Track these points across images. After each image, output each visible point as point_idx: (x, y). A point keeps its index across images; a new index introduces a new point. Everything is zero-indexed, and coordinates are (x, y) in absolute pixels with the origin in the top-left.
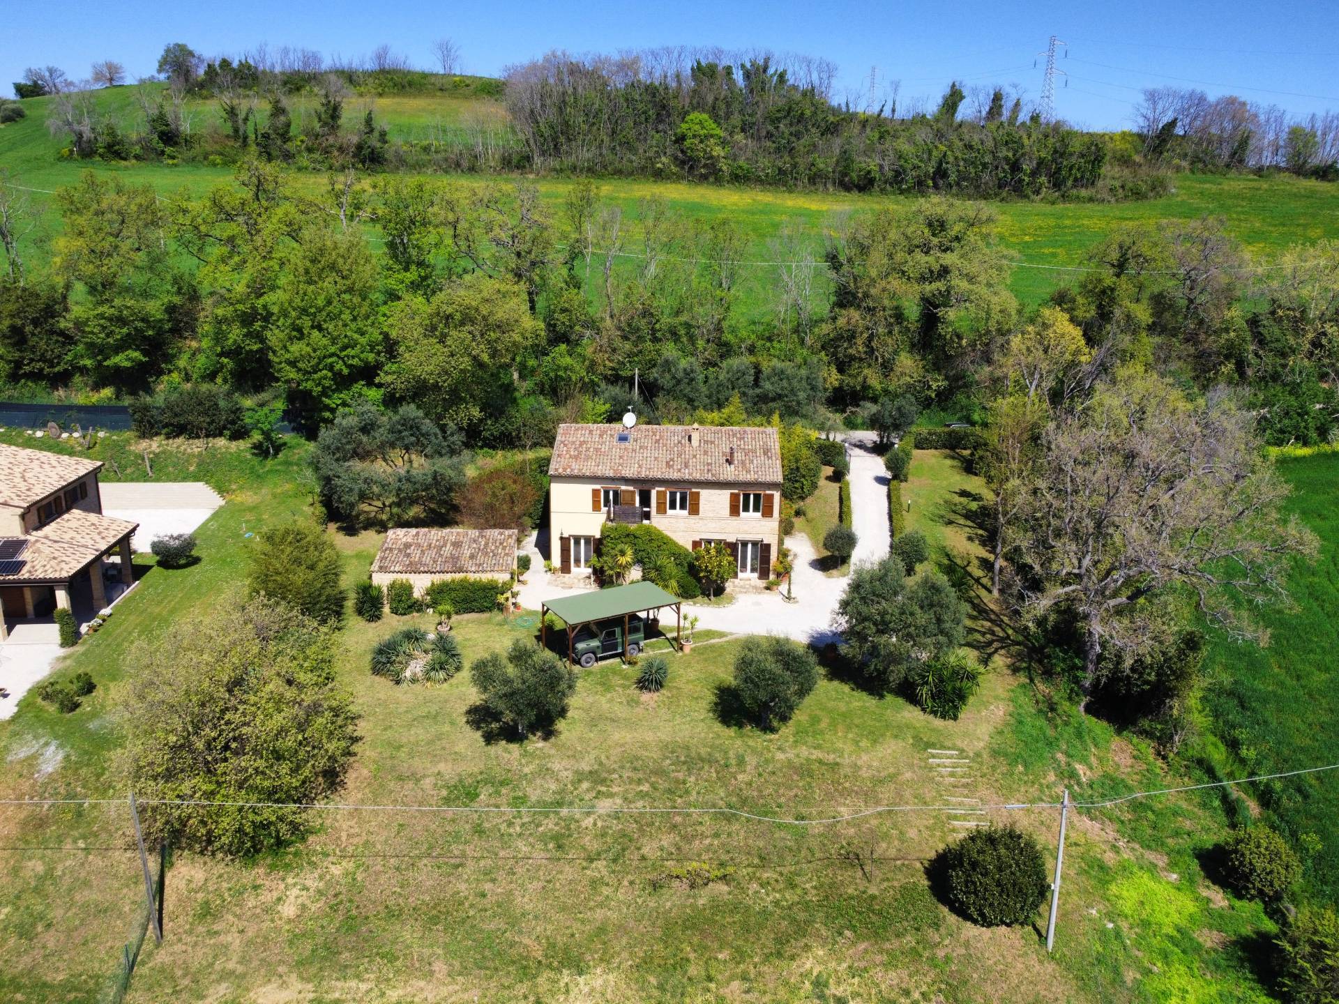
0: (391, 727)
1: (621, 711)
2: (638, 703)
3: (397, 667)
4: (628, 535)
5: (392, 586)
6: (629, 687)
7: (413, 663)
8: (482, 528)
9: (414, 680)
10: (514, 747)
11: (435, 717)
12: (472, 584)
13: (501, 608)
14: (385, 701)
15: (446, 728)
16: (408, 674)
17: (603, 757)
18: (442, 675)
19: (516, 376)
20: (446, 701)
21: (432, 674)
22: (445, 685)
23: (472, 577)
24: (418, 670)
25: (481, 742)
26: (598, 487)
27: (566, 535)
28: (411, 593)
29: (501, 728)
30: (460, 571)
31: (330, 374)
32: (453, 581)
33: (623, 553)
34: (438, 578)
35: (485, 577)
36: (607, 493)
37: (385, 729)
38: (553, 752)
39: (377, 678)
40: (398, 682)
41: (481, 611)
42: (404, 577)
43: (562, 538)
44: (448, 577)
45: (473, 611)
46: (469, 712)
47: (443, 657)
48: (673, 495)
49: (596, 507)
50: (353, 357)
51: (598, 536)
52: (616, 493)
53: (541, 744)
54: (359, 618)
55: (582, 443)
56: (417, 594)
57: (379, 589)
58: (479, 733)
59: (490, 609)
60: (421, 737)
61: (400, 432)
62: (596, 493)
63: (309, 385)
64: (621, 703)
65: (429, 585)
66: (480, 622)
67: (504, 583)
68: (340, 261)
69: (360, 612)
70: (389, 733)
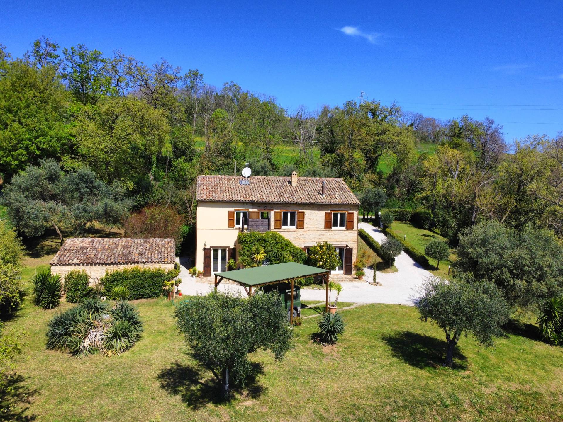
0: (67, 399)
1: (312, 363)
2: (322, 354)
3: (75, 337)
4: (259, 240)
5: (69, 278)
6: (306, 342)
7: (93, 332)
8: (146, 237)
9: (93, 350)
10: (222, 409)
11: (120, 384)
12: (143, 273)
13: (167, 294)
14: (61, 373)
15: (136, 395)
16: (87, 343)
17: (322, 411)
18: (124, 342)
19: (152, 177)
20: (131, 367)
21: (114, 341)
22: (127, 353)
23: (142, 267)
24: (98, 338)
25: (183, 406)
26: (232, 209)
27: (208, 247)
28: (87, 283)
29: (201, 390)
30: (133, 262)
31: (25, 153)
32: (125, 271)
33: (258, 252)
34: (112, 269)
35: (153, 267)
36: (238, 214)
37: (60, 403)
38: (265, 410)
39: (52, 352)
40: (75, 353)
41: (150, 297)
42: (80, 269)
43: (205, 249)
44: (121, 268)
45: (142, 297)
46: (161, 376)
47: (126, 324)
48: (285, 215)
49: (231, 226)
50: (44, 143)
51: (232, 246)
52: (245, 214)
53: (249, 403)
54: (37, 307)
55: (216, 185)
56: (92, 284)
57: (58, 279)
58: (179, 397)
59: (156, 295)
60: (105, 408)
61: (77, 184)
62: (230, 214)
63: (8, 159)
64: (307, 356)
65: (104, 275)
66: (149, 305)
67: (170, 273)
68: (39, 81)
69: (37, 302)
70: (65, 407)
